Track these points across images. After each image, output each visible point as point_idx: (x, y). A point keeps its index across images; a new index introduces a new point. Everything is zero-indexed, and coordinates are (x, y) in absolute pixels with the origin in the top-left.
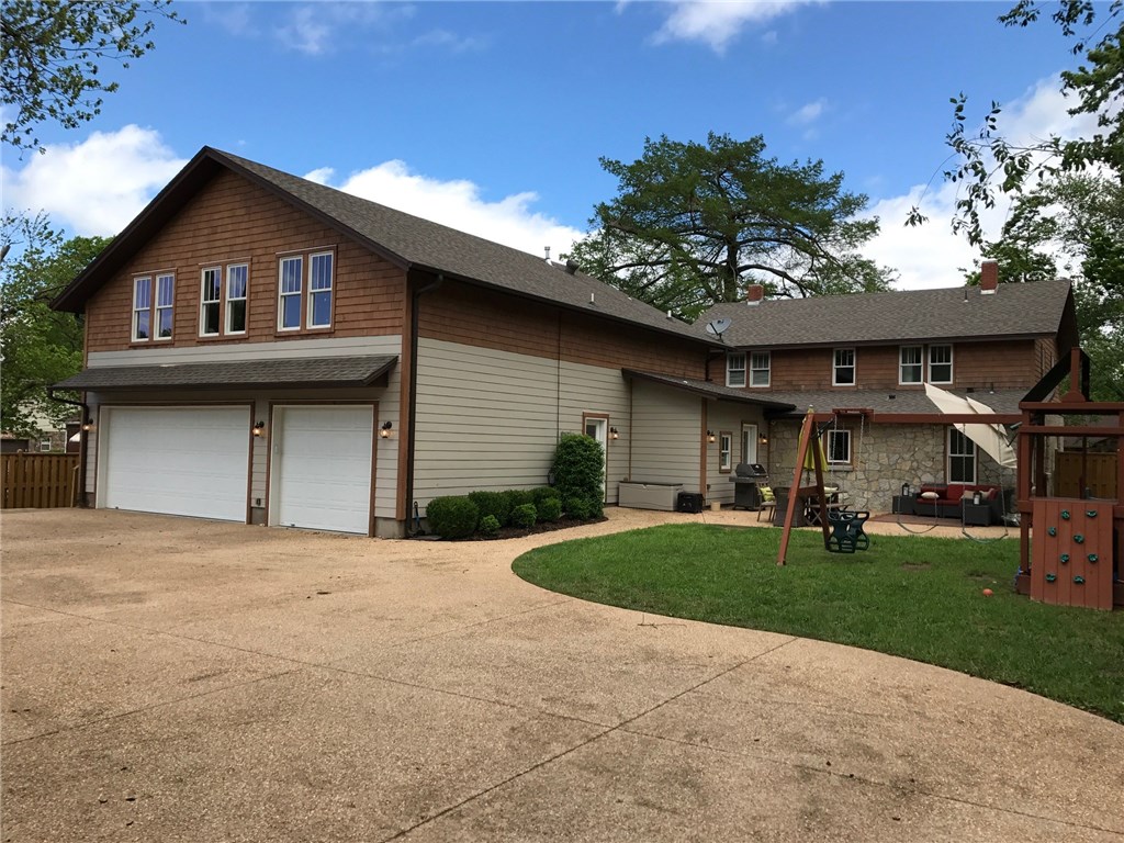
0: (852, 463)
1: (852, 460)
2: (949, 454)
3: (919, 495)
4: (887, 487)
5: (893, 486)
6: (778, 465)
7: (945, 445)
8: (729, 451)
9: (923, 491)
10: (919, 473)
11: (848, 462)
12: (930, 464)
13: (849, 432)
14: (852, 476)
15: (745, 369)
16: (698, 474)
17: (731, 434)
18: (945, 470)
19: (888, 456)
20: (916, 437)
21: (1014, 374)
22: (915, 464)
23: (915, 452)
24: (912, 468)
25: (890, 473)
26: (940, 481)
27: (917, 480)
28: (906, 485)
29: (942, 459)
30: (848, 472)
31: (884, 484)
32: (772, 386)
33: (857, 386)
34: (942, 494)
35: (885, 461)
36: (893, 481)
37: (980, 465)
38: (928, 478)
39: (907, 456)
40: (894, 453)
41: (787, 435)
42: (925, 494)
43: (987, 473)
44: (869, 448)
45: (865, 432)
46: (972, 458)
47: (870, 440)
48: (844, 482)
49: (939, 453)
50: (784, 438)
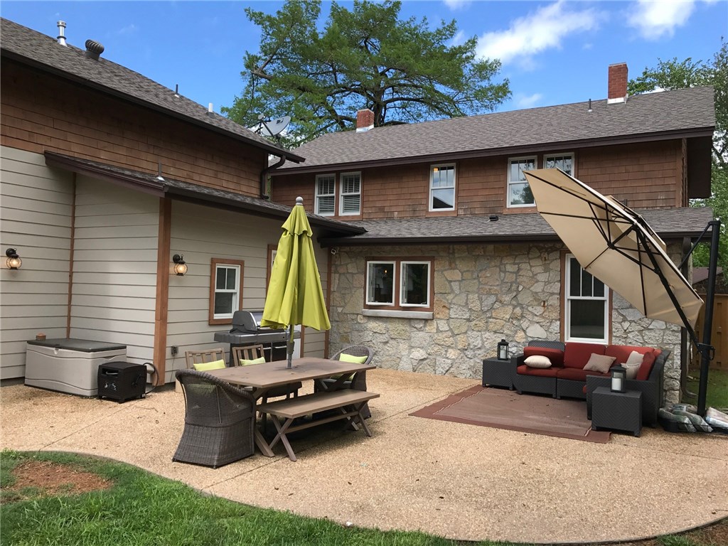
0: (431, 309)
1: (432, 304)
2: (568, 296)
3: (520, 360)
4: (478, 343)
5: (485, 343)
6: (340, 310)
7: (562, 281)
8: (237, 289)
9: (528, 353)
10: (525, 324)
11: (427, 306)
12: (539, 310)
13: (429, 263)
14: (431, 328)
15: (334, 195)
16: (151, 329)
17: (241, 263)
18: (561, 320)
19: (480, 300)
20: (519, 269)
21: (654, 189)
22: (518, 310)
23: (518, 292)
24: (513, 317)
25: (482, 324)
26: (554, 337)
27: (521, 334)
28: (504, 343)
29: (557, 303)
30: (426, 320)
31: (475, 339)
32: (363, 213)
33: (457, 211)
34: (557, 359)
35: (476, 305)
36: (487, 335)
37: (615, 314)
38: (537, 332)
39: (507, 298)
40: (489, 293)
41: (352, 268)
42: (532, 360)
43: (626, 325)
44: (455, 286)
45: (450, 265)
46: (603, 302)
47: (456, 275)
48: (421, 334)
49: (552, 294)
50: (348, 273)
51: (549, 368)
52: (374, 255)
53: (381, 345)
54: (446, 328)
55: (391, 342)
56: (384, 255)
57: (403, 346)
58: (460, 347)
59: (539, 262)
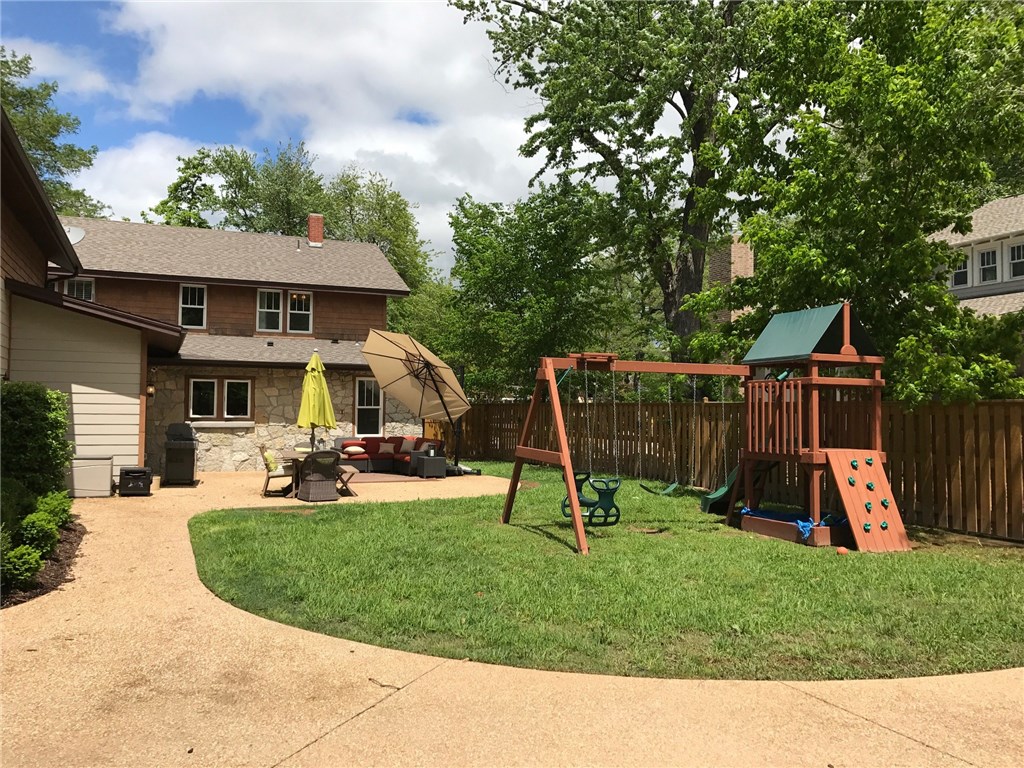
0: (253, 418)
1: (252, 415)
2: (357, 407)
4: (293, 443)
7: (353, 396)
9: (346, 445)
11: (248, 417)
13: (249, 382)
14: (252, 435)
18: (354, 422)
25: (295, 429)
29: (350, 411)
30: (248, 429)
31: (290, 440)
35: (290, 415)
36: (300, 437)
37: (386, 417)
38: (336, 432)
41: (169, 385)
42: (350, 449)
43: (394, 424)
44: (273, 401)
45: (269, 383)
46: (378, 410)
47: (274, 392)
48: (243, 440)
49: (347, 405)
50: (166, 389)
51: (364, 453)
52: (194, 373)
53: (204, 452)
54: (266, 433)
55: (213, 448)
56: (207, 374)
57: (225, 451)
58: (278, 447)
59: (338, 382)
